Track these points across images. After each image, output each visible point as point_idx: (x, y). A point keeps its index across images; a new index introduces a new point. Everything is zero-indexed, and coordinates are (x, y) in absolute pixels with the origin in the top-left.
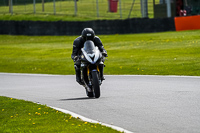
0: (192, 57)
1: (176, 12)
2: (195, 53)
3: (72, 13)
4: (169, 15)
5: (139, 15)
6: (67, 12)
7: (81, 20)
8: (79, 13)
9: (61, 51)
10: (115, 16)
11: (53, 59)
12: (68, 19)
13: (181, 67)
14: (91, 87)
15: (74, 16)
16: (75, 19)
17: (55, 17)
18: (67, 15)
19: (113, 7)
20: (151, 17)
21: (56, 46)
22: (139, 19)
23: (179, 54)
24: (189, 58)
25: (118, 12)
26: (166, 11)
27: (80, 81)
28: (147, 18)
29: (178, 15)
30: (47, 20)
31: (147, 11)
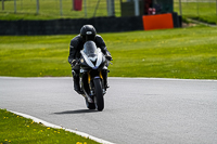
0: (161, 58)
1: (145, 11)
2: (164, 54)
3: (34, 11)
4: (137, 13)
5: (105, 13)
6: (29, 11)
7: (44, 18)
8: (41, 12)
9: (22, 52)
10: (80, 15)
11: (13, 60)
12: (29, 18)
13: (150, 69)
14: (92, 97)
15: (36, 15)
16: (37, 18)
17: (16, 16)
18: (28, 14)
19: (77, 5)
20: (118, 15)
21: (16, 47)
22: (105, 18)
23: (148, 54)
24: (158, 59)
25: (83, 10)
26: (133, 9)
27: (78, 90)
28: (113, 17)
29: (146, 13)
30: (8, 19)
31: (113, 9)
